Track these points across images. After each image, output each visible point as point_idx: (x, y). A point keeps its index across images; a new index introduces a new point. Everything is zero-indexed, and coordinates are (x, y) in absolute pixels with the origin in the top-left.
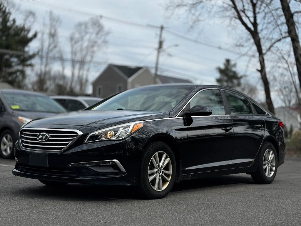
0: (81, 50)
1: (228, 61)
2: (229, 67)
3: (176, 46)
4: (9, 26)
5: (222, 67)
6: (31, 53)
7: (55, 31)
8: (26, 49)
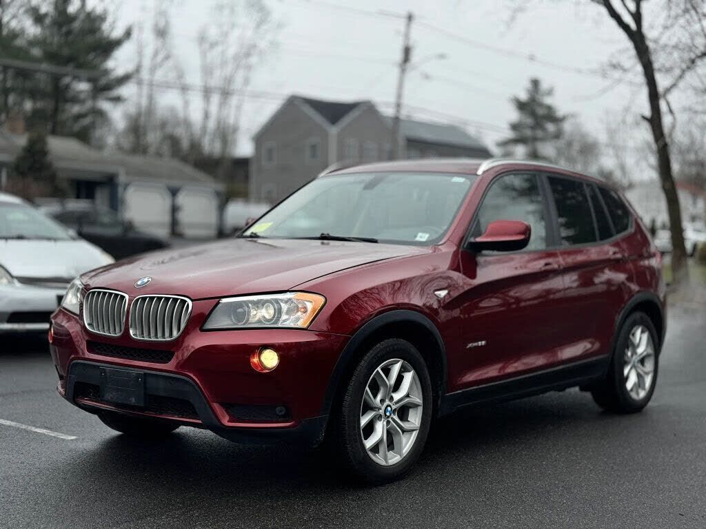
0: (224, 64)
1: (535, 83)
2: (538, 97)
3: (442, 56)
4: (70, 14)
5: (524, 96)
6: (120, 72)
7: (167, 23)
8: (110, 64)
